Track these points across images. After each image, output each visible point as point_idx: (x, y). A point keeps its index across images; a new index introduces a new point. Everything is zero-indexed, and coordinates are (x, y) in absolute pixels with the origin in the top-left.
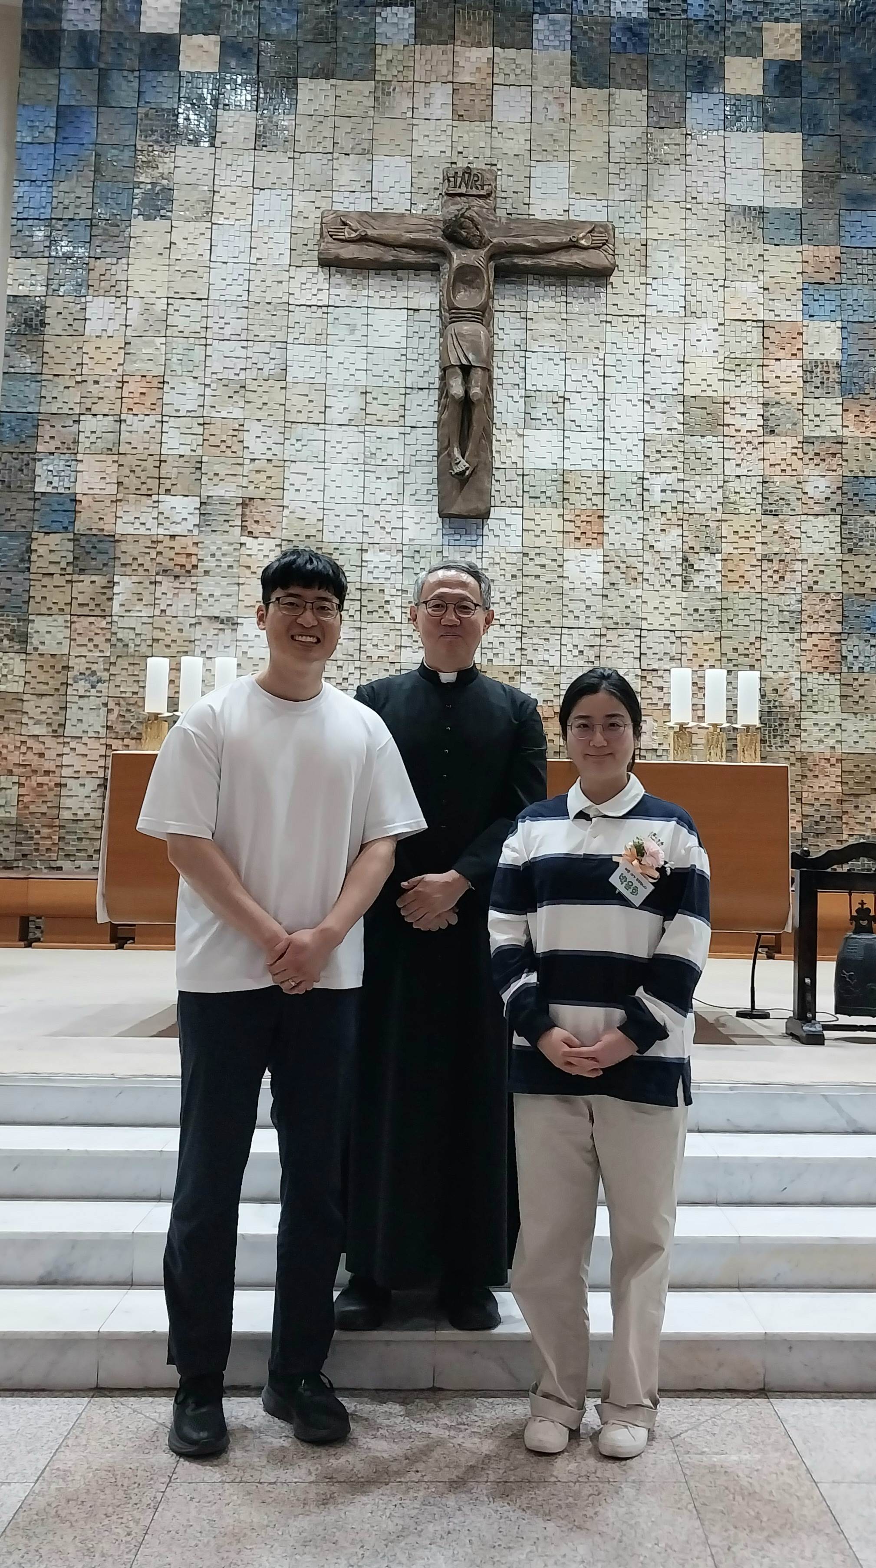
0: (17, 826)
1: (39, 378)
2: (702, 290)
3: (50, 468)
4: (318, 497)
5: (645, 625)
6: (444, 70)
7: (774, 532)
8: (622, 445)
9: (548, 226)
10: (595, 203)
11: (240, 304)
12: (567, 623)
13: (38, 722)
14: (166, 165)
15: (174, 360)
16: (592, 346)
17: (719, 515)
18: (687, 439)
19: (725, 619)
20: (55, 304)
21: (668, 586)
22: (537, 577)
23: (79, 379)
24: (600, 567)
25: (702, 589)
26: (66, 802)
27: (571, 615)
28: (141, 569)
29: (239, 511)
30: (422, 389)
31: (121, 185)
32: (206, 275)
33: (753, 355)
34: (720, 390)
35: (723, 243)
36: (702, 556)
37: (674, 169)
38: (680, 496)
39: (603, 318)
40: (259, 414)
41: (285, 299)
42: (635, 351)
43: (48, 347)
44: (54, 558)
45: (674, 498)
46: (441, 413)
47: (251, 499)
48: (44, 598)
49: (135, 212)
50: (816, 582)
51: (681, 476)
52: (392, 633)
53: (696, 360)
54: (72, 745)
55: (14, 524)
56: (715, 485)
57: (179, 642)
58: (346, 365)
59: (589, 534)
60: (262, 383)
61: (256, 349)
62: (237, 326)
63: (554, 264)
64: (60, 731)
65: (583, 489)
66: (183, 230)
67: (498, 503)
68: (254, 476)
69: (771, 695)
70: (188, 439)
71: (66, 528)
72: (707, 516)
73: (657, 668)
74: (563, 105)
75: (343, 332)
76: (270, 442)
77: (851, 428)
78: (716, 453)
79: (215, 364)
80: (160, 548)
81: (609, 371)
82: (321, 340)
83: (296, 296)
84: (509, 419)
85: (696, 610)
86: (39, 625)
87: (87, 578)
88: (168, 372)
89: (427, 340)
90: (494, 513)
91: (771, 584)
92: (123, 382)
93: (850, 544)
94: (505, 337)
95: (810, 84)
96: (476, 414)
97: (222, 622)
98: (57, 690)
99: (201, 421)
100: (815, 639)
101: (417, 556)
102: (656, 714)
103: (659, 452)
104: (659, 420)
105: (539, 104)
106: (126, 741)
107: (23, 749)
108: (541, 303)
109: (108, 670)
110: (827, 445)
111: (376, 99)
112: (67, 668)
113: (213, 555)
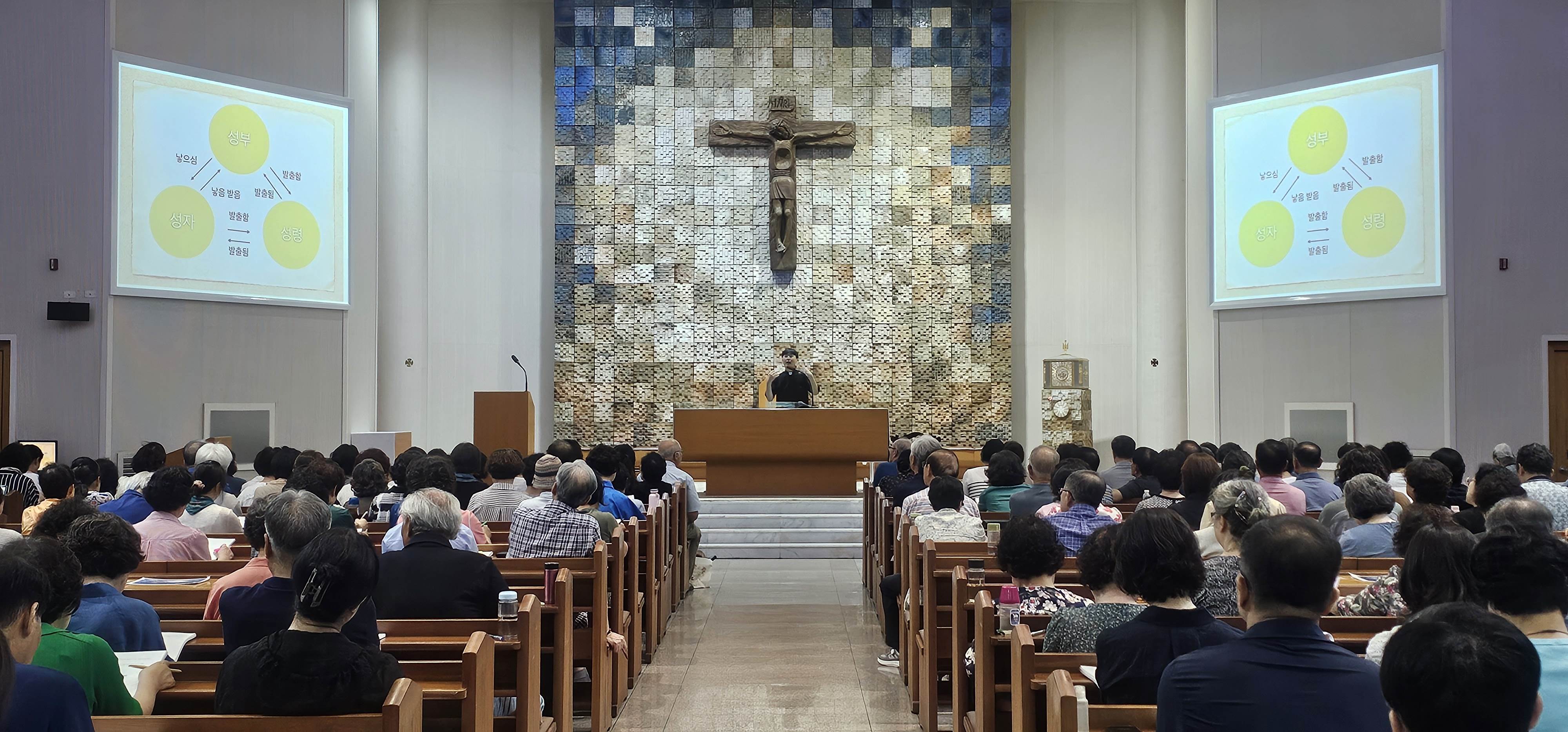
0: (574, 426)
1: (573, 207)
2: (901, 151)
3: (581, 252)
4: (711, 262)
5: (874, 321)
6: (768, 40)
7: (938, 274)
8: (861, 231)
9: (822, 124)
10: (845, 108)
11: (670, 167)
12: (835, 321)
13: (582, 376)
14: (630, 95)
15: (639, 196)
16: (845, 182)
17: (910, 266)
18: (894, 227)
19: (914, 318)
20: (579, 170)
21: (886, 301)
22: (820, 299)
23: (593, 207)
24: (851, 293)
25: (902, 302)
26: (596, 414)
27: (837, 318)
28: (627, 301)
29: (673, 270)
30: (761, 206)
31: (608, 107)
32: (653, 153)
33: (927, 184)
34: (911, 203)
35: (911, 127)
36: (902, 286)
37: (886, 89)
38: (891, 257)
39: (851, 168)
40: (682, 222)
41: (692, 164)
42: (867, 184)
43: (577, 191)
44: (585, 296)
45: (888, 258)
46: (771, 220)
47: (679, 264)
48: (582, 316)
49: (616, 121)
50: (959, 298)
51: (891, 246)
52: (749, 329)
53: (899, 188)
54: (598, 386)
55: (565, 280)
56: (908, 251)
57: (647, 335)
58: (723, 196)
59: (846, 276)
60: (682, 206)
61: (679, 189)
62: (670, 178)
63: (825, 144)
64: (592, 380)
65: (842, 254)
66: (641, 129)
67: (800, 262)
68: (679, 253)
69: (937, 355)
70: (647, 235)
71: (590, 282)
72: (904, 266)
73: (879, 342)
74: (829, 57)
75: (721, 179)
76: (687, 236)
77: (976, 220)
78: (908, 234)
79: (660, 199)
80: (636, 290)
81: (855, 194)
82: (710, 184)
83: (698, 162)
84: (805, 220)
85: (900, 314)
86: (580, 329)
87: (602, 306)
88: (637, 202)
89: (762, 183)
90: (799, 267)
91: (937, 300)
92: (615, 208)
93: (976, 278)
94: (802, 179)
95: (955, 40)
96: (789, 222)
97: (667, 326)
98: (590, 360)
99: (653, 226)
100: (958, 326)
101: (761, 290)
102: (880, 366)
103: (880, 234)
104: (880, 218)
105: (817, 58)
106: (624, 384)
107: (575, 389)
108: (820, 161)
109: (613, 350)
110: (964, 229)
111: (734, 57)
112: (594, 350)
113: (661, 293)
